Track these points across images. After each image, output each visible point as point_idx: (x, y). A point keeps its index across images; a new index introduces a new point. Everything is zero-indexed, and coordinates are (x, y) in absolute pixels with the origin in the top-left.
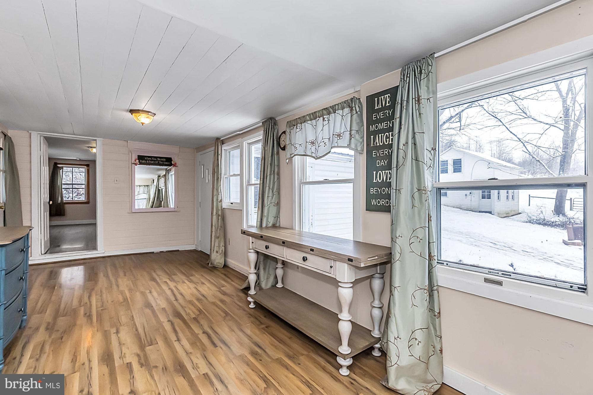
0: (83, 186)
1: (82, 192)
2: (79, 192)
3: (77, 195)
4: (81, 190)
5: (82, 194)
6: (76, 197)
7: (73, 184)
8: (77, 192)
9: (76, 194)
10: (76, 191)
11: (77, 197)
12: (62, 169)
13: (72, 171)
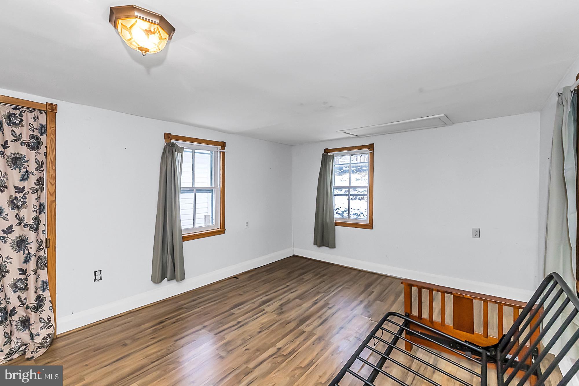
7: (350, 187)
12: (332, 160)
13: (349, 163)
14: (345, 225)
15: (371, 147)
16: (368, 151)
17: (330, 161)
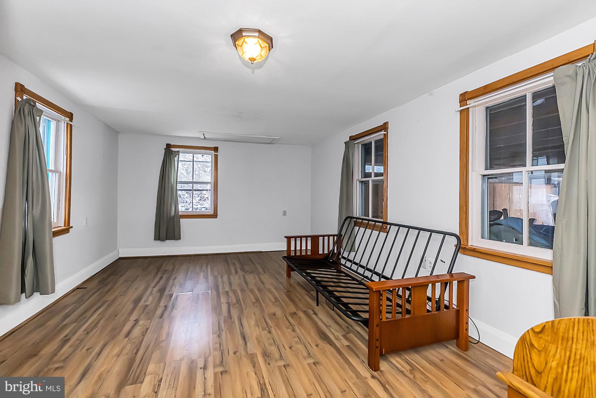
0: (209, 187)
1: (206, 196)
2: (203, 196)
3: (200, 200)
4: (205, 192)
5: (206, 199)
6: (199, 203)
7: (193, 183)
8: (200, 196)
9: (199, 198)
10: (199, 194)
11: (201, 202)
12: (177, 156)
13: (192, 160)
14: (193, 217)
15: (216, 149)
16: (213, 152)
17: (176, 157)
